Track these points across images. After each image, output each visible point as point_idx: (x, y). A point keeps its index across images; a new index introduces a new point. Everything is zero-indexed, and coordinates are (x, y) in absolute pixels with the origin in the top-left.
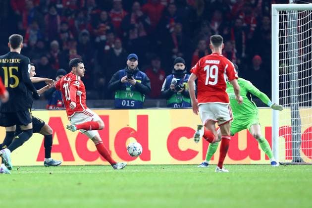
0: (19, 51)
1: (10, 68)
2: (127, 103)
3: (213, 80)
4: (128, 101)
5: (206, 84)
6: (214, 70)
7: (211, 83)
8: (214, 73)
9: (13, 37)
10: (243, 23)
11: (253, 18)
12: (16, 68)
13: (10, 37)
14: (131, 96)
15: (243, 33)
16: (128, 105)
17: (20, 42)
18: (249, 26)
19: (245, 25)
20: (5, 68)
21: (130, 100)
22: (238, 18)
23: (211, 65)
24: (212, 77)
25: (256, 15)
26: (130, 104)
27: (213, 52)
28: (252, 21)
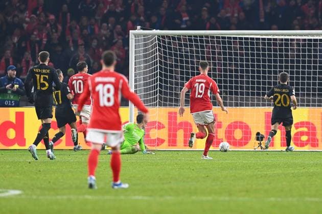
0: (46, 63)
1: (42, 76)
2: (9, 103)
3: (201, 94)
4: (10, 102)
5: (196, 97)
6: (202, 86)
7: (199, 96)
8: (202, 89)
9: (42, 54)
10: (36, 38)
11: (44, 34)
12: (47, 77)
13: (40, 54)
14: (12, 97)
15: (37, 45)
16: (10, 104)
17: (47, 57)
18: (41, 40)
19: (38, 39)
20: (38, 76)
21: (11, 101)
22: (33, 34)
23: (200, 83)
24: (201, 92)
25: (47, 32)
26: (11, 103)
27: (201, 73)
28: (44, 37)
